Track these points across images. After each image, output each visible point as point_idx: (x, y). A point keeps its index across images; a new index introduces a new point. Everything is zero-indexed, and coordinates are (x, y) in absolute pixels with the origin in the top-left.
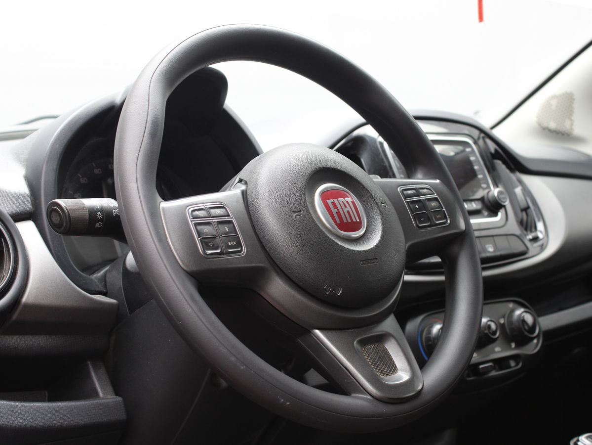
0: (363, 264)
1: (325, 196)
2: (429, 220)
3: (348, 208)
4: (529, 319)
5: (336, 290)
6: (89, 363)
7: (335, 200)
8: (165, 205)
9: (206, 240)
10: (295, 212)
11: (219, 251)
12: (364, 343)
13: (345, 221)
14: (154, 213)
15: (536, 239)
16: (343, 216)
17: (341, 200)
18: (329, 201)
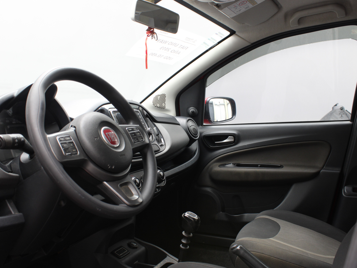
0: (121, 156)
1: (105, 131)
2: (138, 140)
3: (113, 136)
4: (162, 173)
5: (112, 167)
6: (6, 201)
7: (108, 133)
8: (49, 136)
9: (65, 149)
10: (96, 138)
11: (70, 153)
12: (121, 185)
13: (113, 141)
14: (45, 139)
15: (162, 145)
16: (112, 139)
17: (110, 132)
18: (107, 133)
